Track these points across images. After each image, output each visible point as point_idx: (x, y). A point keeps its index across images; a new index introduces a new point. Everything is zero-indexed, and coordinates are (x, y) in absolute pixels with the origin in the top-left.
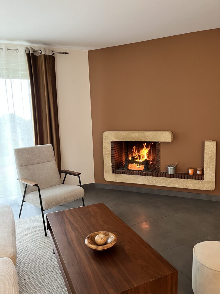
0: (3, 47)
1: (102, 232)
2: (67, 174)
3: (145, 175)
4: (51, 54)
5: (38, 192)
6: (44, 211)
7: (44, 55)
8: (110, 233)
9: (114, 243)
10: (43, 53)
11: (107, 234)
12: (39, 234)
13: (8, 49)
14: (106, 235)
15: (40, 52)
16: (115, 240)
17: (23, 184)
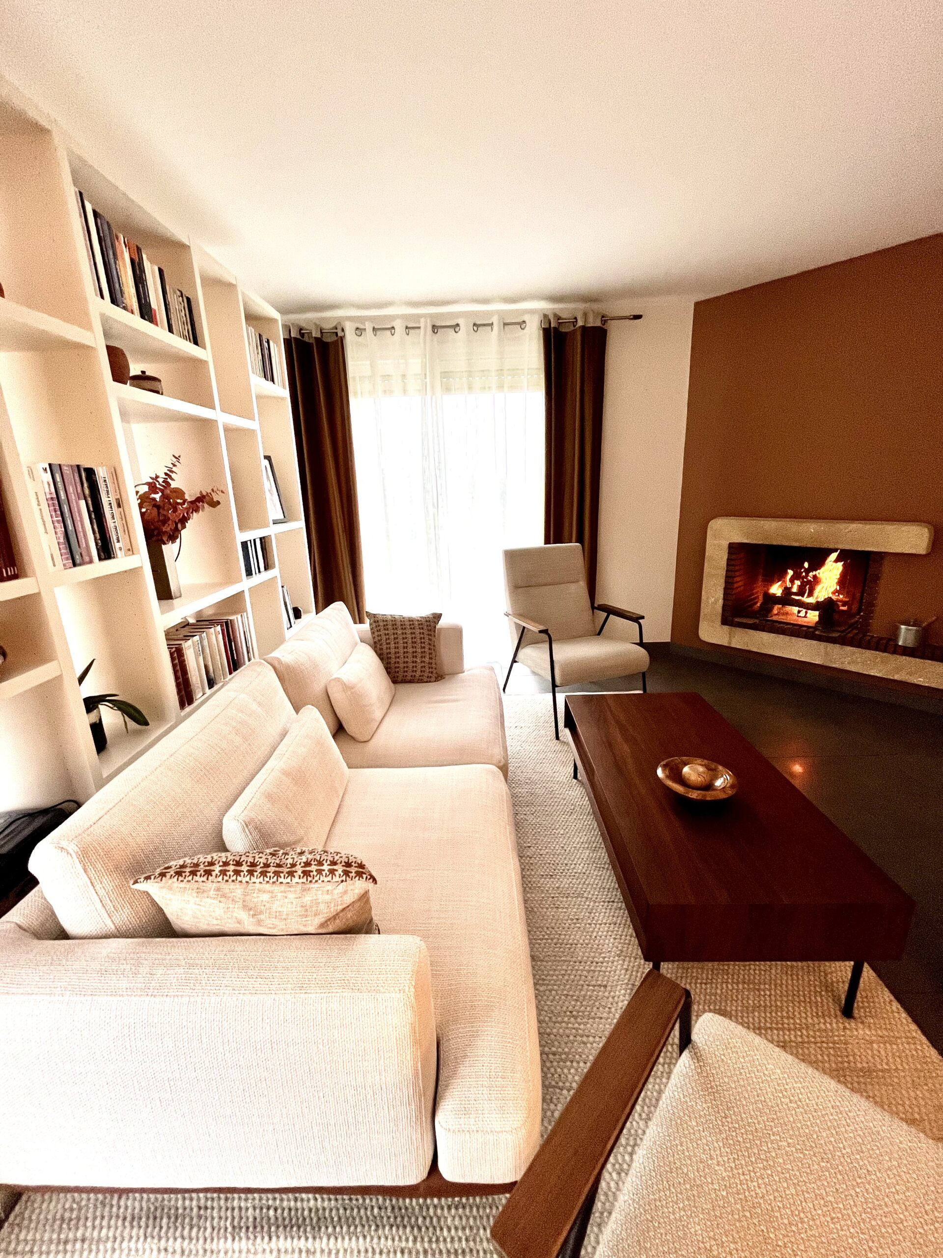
0: (495, 320)
1: (699, 761)
2: (611, 615)
3: (820, 639)
4: (598, 324)
5: (547, 646)
6: (556, 689)
7: (583, 328)
8: (720, 768)
9: (730, 792)
10: (580, 323)
11: (713, 767)
12: (543, 732)
13: (505, 324)
14: (709, 769)
15: (573, 322)
16: (732, 786)
17: (517, 625)
